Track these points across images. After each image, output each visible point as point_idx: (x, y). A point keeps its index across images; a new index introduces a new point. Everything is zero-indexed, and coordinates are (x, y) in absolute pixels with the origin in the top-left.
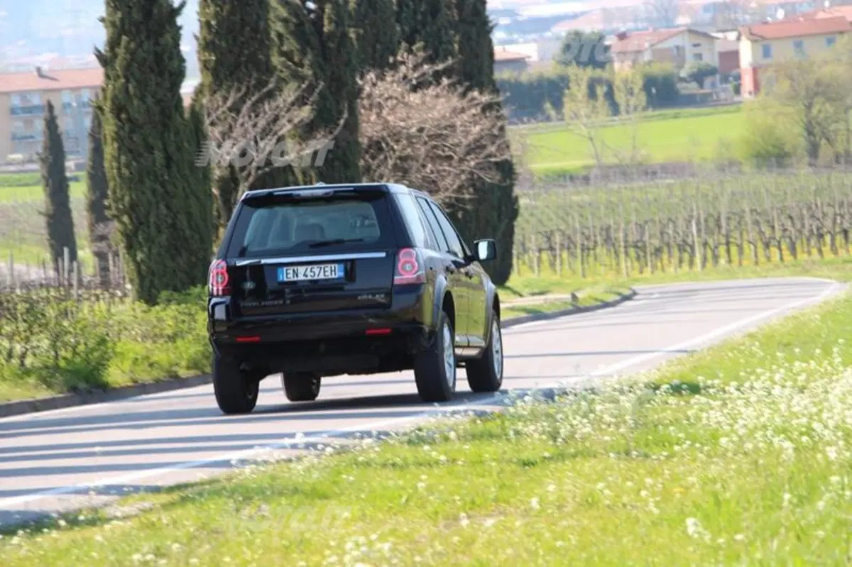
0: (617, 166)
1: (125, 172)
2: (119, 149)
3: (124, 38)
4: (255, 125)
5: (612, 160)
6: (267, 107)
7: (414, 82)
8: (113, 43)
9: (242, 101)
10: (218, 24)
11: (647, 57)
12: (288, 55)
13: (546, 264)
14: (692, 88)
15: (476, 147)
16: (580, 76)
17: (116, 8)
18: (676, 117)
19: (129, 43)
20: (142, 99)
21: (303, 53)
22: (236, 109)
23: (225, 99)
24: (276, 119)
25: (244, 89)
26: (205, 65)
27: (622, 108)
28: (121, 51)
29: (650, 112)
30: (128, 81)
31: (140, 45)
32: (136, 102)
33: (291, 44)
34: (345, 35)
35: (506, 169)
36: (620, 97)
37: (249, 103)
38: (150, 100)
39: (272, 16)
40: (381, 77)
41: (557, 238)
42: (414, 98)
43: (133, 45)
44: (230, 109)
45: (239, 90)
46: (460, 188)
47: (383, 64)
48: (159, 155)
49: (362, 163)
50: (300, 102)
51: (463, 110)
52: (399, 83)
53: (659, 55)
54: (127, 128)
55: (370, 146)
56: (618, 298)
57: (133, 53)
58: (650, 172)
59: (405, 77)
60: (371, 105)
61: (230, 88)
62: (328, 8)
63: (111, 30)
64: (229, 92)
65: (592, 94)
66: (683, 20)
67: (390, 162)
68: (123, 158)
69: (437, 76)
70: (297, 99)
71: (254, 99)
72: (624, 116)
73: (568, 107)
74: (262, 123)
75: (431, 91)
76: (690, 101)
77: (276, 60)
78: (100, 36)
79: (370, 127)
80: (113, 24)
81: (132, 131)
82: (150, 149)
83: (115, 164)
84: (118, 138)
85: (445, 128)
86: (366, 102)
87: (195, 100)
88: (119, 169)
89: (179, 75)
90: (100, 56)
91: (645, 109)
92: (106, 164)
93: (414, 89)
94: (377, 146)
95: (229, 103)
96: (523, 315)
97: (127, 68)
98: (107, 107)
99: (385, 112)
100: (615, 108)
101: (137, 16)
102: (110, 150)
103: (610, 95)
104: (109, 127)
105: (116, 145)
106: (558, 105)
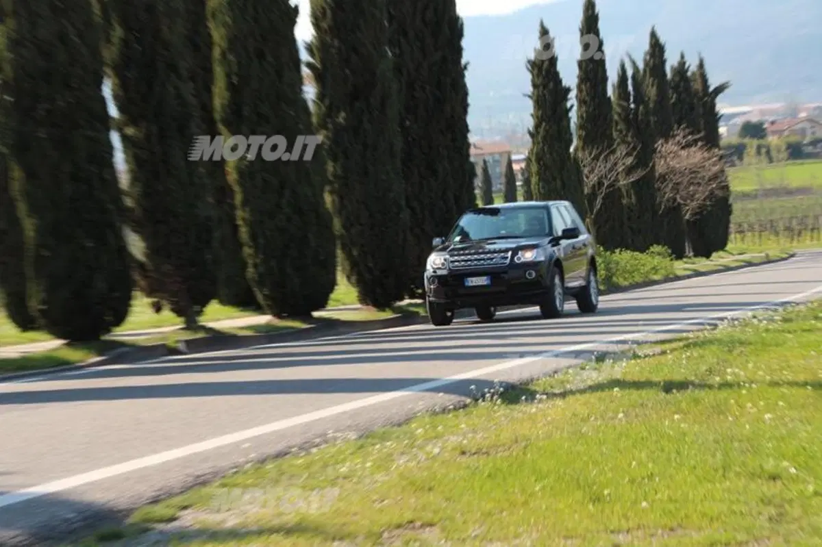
0: (771, 189)
1: (542, 191)
2: (539, 179)
3: (544, 124)
4: (605, 167)
5: (769, 187)
6: (612, 157)
7: (683, 145)
8: (537, 126)
9: (600, 154)
10: (587, 116)
11: (786, 133)
12: (621, 131)
13: (739, 240)
14: (810, 149)
15: (715, 177)
16: (752, 143)
17: (539, 109)
18: (802, 164)
19: (546, 125)
20: (551, 154)
21: (628, 131)
22: (596, 158)
23: (590, 154)
24: (616, 164)
25: (600, 148)
26: (580, 137)
27: (775, 159)
28: (541, 130)
29: (790, 162)
30: (544, 145)
31: (551, 127)
32: (548, 156)
33: (621, 126)
34: (649, 121)
35: (726, 188)
36: (774, 154)
37: (602, 156)
38: (555, 155)
39: (613, 112)
40: (667, 142)
41: (746, 226)
42: (684, 153)
43: (548, 128)
44: (593, 159)
45: (598, 148)
46: (704, 200)
47: (667, 136)
48: (559, 183)
49: (656, 186)
50: (628, 154)
51: (709, 159)
52: (675, 145)
53: (794, 132)
54: (543, 168)
55: (659, 178)
56: (787, 256)
57: (546, 131)
58: (789, 192)
59: (679, 142)
60: (661, 157)
61: (593, 148)
62: (641, 108)
63: (536, 120)
64: (592, 149)
65: (759, 152)
66: (803, 115)
67: (670, 186)
68: (541, 184)
69: (696, 142)
70: (627, 154)
71: (606, 153)
72: (774, 164)
73: (746, 159)
74: (609, 166)
75: (693, 149)
76: (810, 156)
77: (615, 134)
78: (530, 123)
79: (660, 168)
80: (537, 117)
81: (545, 171)
82: (554, 179)
83: (537, 187)
84: (538, 173)
85: (699, 168)
86: (659, 155)
87: (575, 154)
88: (539, 189)
89: (570, 142)
90: (530, 133)
91: (787, 160)
92: (532, 187)
93: (683, 148)
94: (663, 178)
95: (593, 156)
96: (743, 264)
97: (544, 138)
98: (533, 159)
99: (668, 159)
100: (771, 160)
101: (549, 113)
102: (534, 180)
103: (768, 152)
104: (534, 168)
105: (537, 178)
106: (741, 158)
